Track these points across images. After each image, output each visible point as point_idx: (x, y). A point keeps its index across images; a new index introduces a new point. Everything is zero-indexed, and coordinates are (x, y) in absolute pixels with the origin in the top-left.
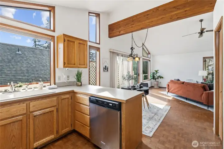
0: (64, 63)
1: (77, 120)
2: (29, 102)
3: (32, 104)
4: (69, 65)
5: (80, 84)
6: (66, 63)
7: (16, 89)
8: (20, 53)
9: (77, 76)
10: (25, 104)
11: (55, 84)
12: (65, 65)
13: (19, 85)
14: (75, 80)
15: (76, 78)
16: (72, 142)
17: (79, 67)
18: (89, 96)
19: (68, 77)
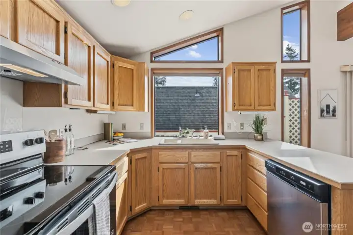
0: (234, 105)
1: (250, 193)
2: (191, 150)
3: (194, 153)
4: (241, 107)
5: (260, 137)
6: (237, 104)
7: (184, 135)
8: (198, 95)
9: (255, 123)
10: (187, 152)
11: (223, 134)
12: (235, 106)
13: (186, 131)
14: (252, 131)
15: (254, 127)
16: (240, 223)
17: (259, 110)
18: (266, 159)
19: (242, 125)
